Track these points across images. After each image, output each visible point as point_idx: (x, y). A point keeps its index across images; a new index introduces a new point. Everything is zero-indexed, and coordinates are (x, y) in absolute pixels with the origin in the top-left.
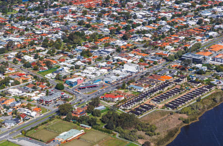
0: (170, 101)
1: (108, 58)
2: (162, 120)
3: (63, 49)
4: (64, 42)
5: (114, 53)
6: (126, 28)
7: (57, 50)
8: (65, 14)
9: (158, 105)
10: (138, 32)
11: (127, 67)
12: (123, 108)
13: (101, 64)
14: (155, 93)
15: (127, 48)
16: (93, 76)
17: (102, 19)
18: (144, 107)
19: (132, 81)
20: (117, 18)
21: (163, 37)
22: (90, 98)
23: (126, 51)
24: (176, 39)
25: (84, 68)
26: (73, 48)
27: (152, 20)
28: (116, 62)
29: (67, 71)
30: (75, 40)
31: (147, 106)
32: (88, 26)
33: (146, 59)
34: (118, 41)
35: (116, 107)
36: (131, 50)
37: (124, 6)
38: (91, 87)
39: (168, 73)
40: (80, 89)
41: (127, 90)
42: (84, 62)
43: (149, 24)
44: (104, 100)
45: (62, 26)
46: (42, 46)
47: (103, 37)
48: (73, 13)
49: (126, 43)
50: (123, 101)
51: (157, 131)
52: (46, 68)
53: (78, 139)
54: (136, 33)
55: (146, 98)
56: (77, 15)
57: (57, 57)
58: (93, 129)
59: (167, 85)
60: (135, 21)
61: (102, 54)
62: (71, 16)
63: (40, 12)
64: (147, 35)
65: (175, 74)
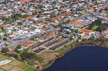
0: (52, 46)
1: (29, 26)
2: (48, 55)
3: (10, 22)
4: (12, 18)
5: (32, 23)
6: (40, 12)
7: (8, 22)
8: (15, 5)
9: (47, 48)
10: (44, 14)
11: (36, 30)
12: (31, 49)
13: (25, 29)
14: (46, 43)
15: (38, 21)
16: (21, 34)
17: (30, 8)
18: (40, 49)
19: (38, 37)
20: (36, 8)
21: (55, 16)
22: (18, 44)
23: (38, 23)
24: (60, 17)
25: (18, 31)
26: (15, 21)
27: (51, 9)
28: (32, 28)
29: (10, 32)
30: (16, 18)
31: (42, 49)
32: (23, 11)
33: (45, 26)
34: (35, 18)
35: (28, 49)
36: (40, 22)
37: (41, 2)
38: (19, 39)
39: (54, 33)
40: (14, 40)
41: (34, 41)
42: (18, 28)
43: (50, 11)
44: (23, 46)
45: (12, 11)
46: (2, 20)
47: (29, 16)
48: (18, 5)
49: (38, 19)
50: (32, 46)
51: (44, 61)
52: (1, 30)
53: (8, 64)
54: (43, 15)
55: (42, 45)
56: (20, 6)
57: (7, 25)
58: (16, 60)
59: (52, 39)
60: (44, 9)
61: (27, 24)
62: (17, 6)
63: (4, 4)
64: (48, 15)
65: (57, 34)
